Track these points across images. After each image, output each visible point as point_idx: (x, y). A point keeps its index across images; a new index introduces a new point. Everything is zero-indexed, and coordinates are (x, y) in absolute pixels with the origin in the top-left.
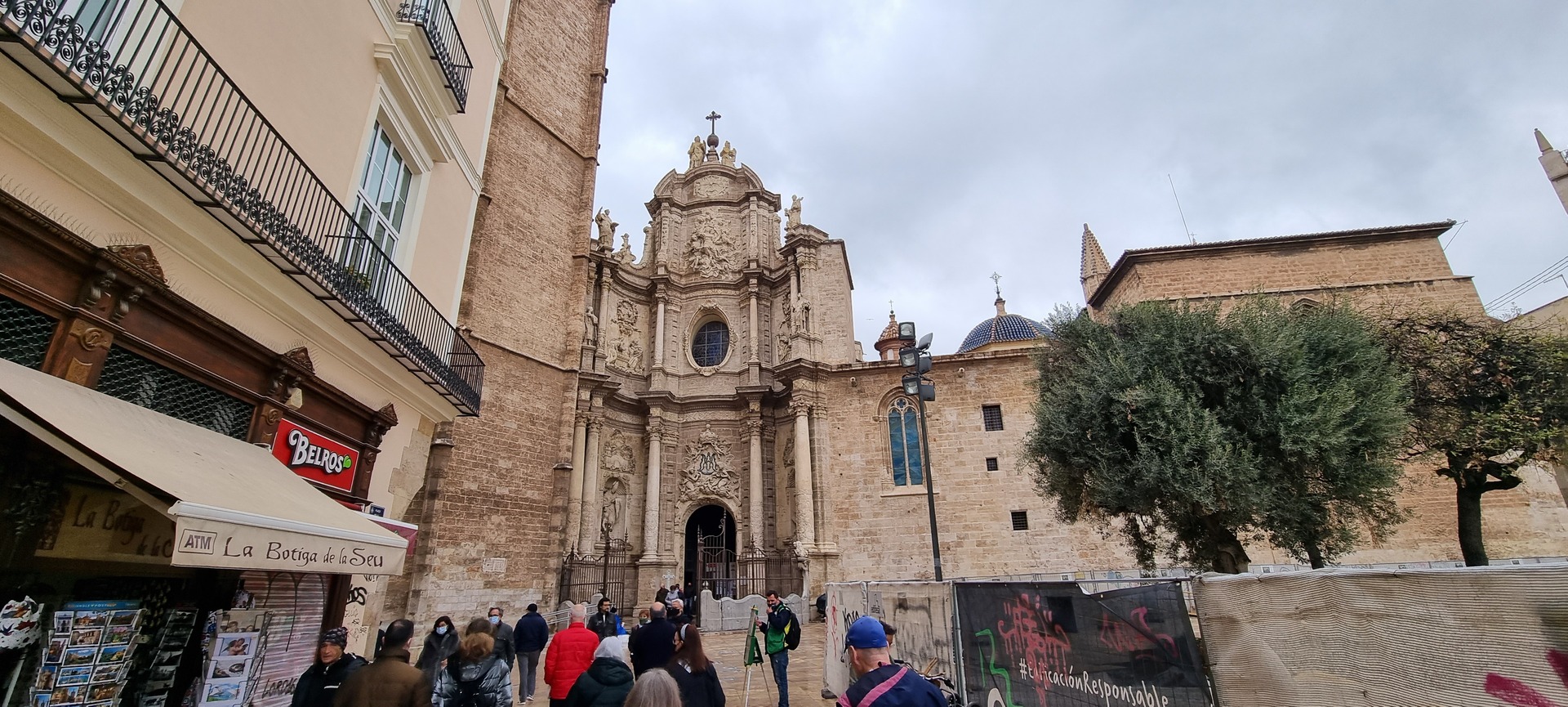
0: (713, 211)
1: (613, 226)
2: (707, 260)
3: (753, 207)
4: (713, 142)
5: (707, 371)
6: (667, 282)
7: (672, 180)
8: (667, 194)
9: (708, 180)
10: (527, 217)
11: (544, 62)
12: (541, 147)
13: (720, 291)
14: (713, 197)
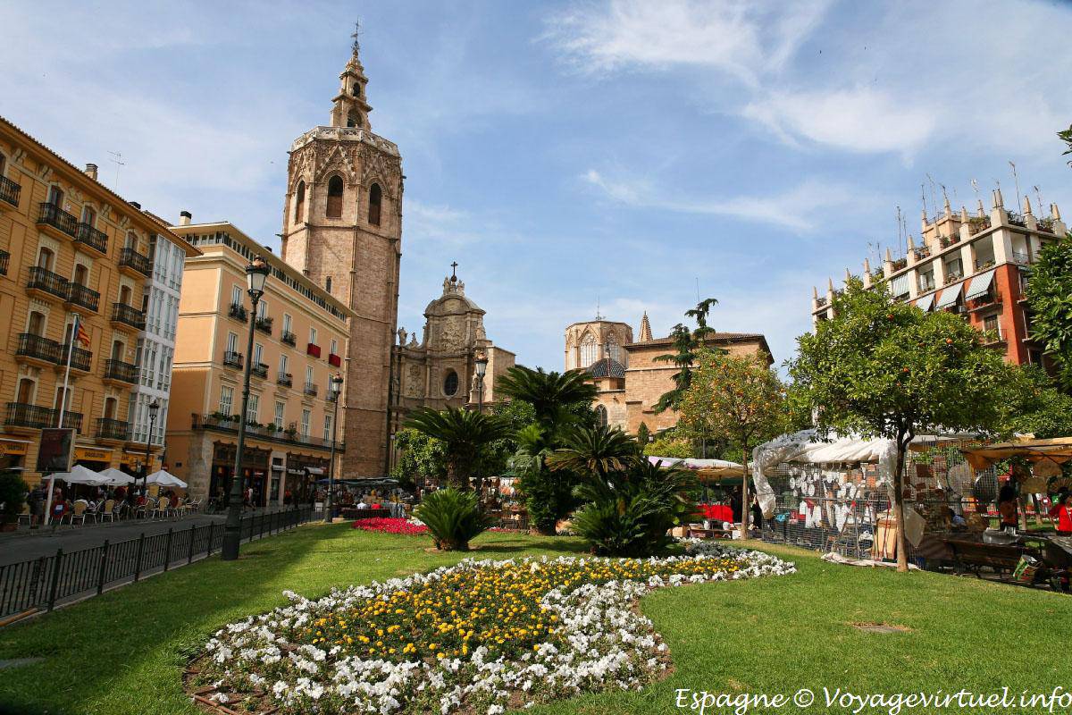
0: (452, 319)
1: (406, 335)
2: (449, 345)
3: (469, 318)
4: (454, 279)
5: (448, 398)
6: (431, 357)
7: (434, 305)
8: (432, 312)
9: (452, 301)
10: (364, 358)
11: (367, 290)
12: (368, 328)
13: (454, 360)
14: (453, 311)
